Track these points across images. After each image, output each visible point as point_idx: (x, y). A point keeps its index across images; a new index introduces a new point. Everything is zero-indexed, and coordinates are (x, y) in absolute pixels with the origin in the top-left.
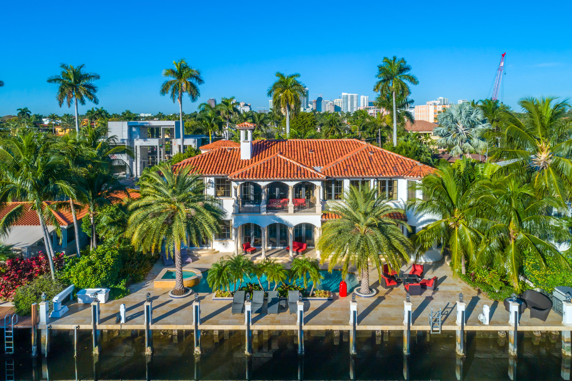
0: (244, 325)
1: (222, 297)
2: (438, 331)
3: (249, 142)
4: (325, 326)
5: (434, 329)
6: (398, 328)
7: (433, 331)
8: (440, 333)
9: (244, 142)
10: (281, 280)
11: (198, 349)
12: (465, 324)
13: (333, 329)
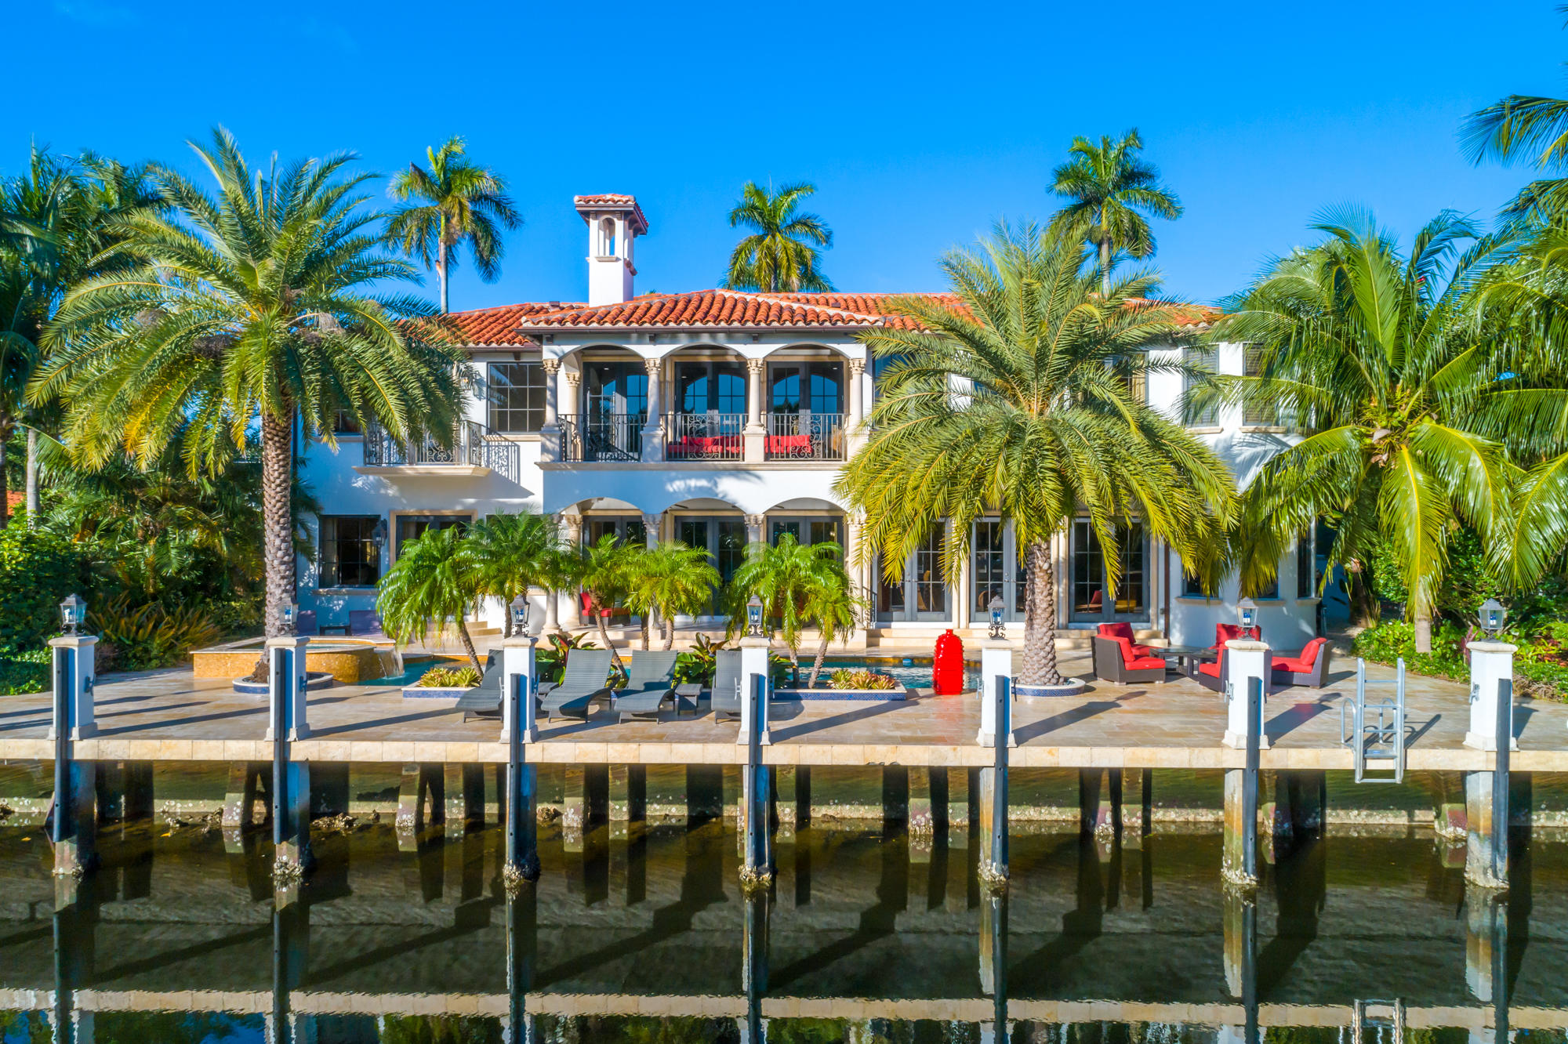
0: (497, 739)
1: (443, 685)
2: (1391, 774)
3: (618, 259)
4: (868, 748)
5: (1373, 765)
6: (1204, 759)
7: (1367, 774)
8: (1398, 779)
9: (601, 260)
10: (684, 598)
11: (290, 853)
12: (1513, 742)
13: (902, 762)
